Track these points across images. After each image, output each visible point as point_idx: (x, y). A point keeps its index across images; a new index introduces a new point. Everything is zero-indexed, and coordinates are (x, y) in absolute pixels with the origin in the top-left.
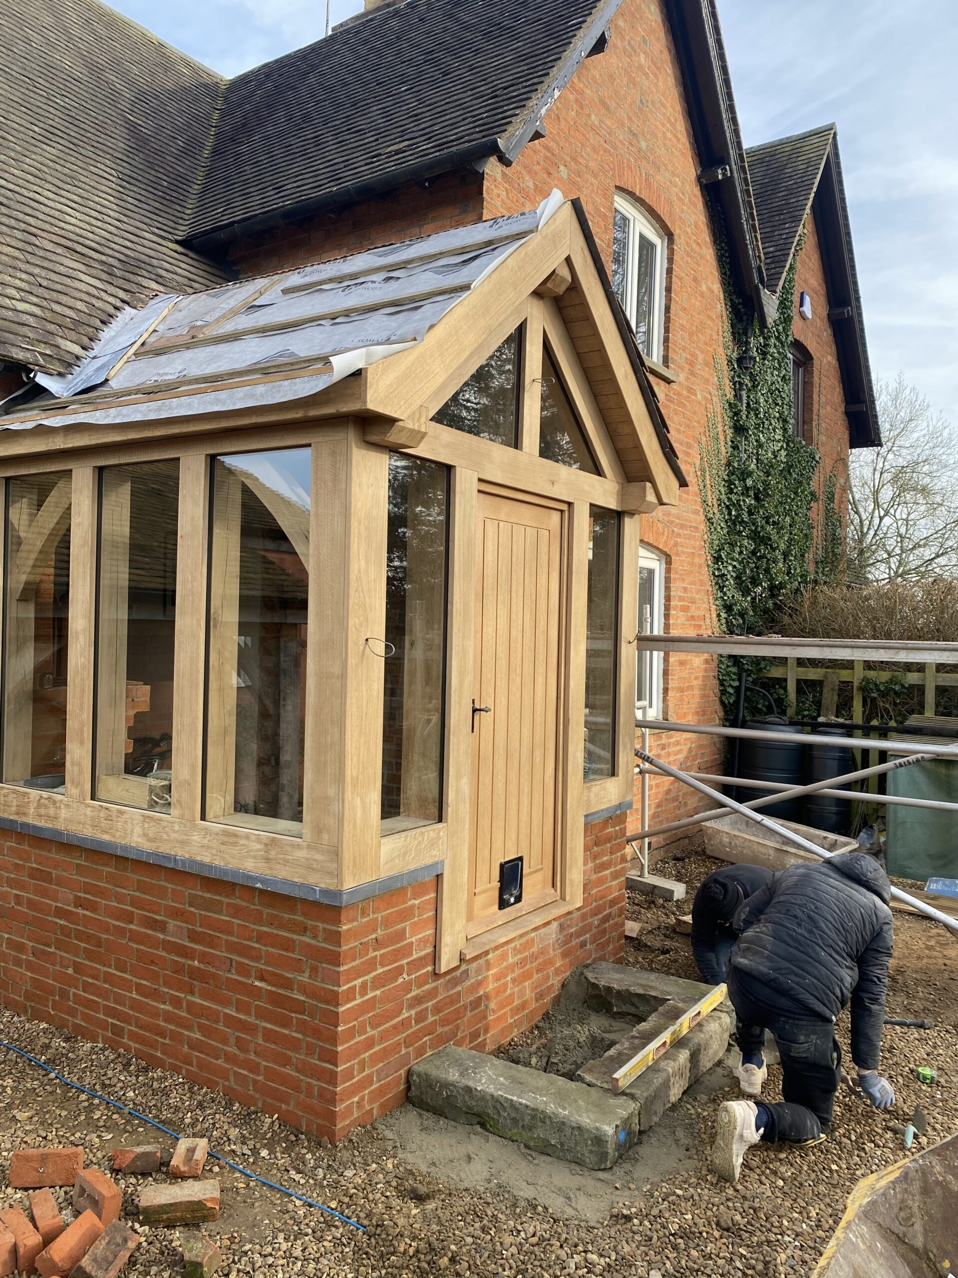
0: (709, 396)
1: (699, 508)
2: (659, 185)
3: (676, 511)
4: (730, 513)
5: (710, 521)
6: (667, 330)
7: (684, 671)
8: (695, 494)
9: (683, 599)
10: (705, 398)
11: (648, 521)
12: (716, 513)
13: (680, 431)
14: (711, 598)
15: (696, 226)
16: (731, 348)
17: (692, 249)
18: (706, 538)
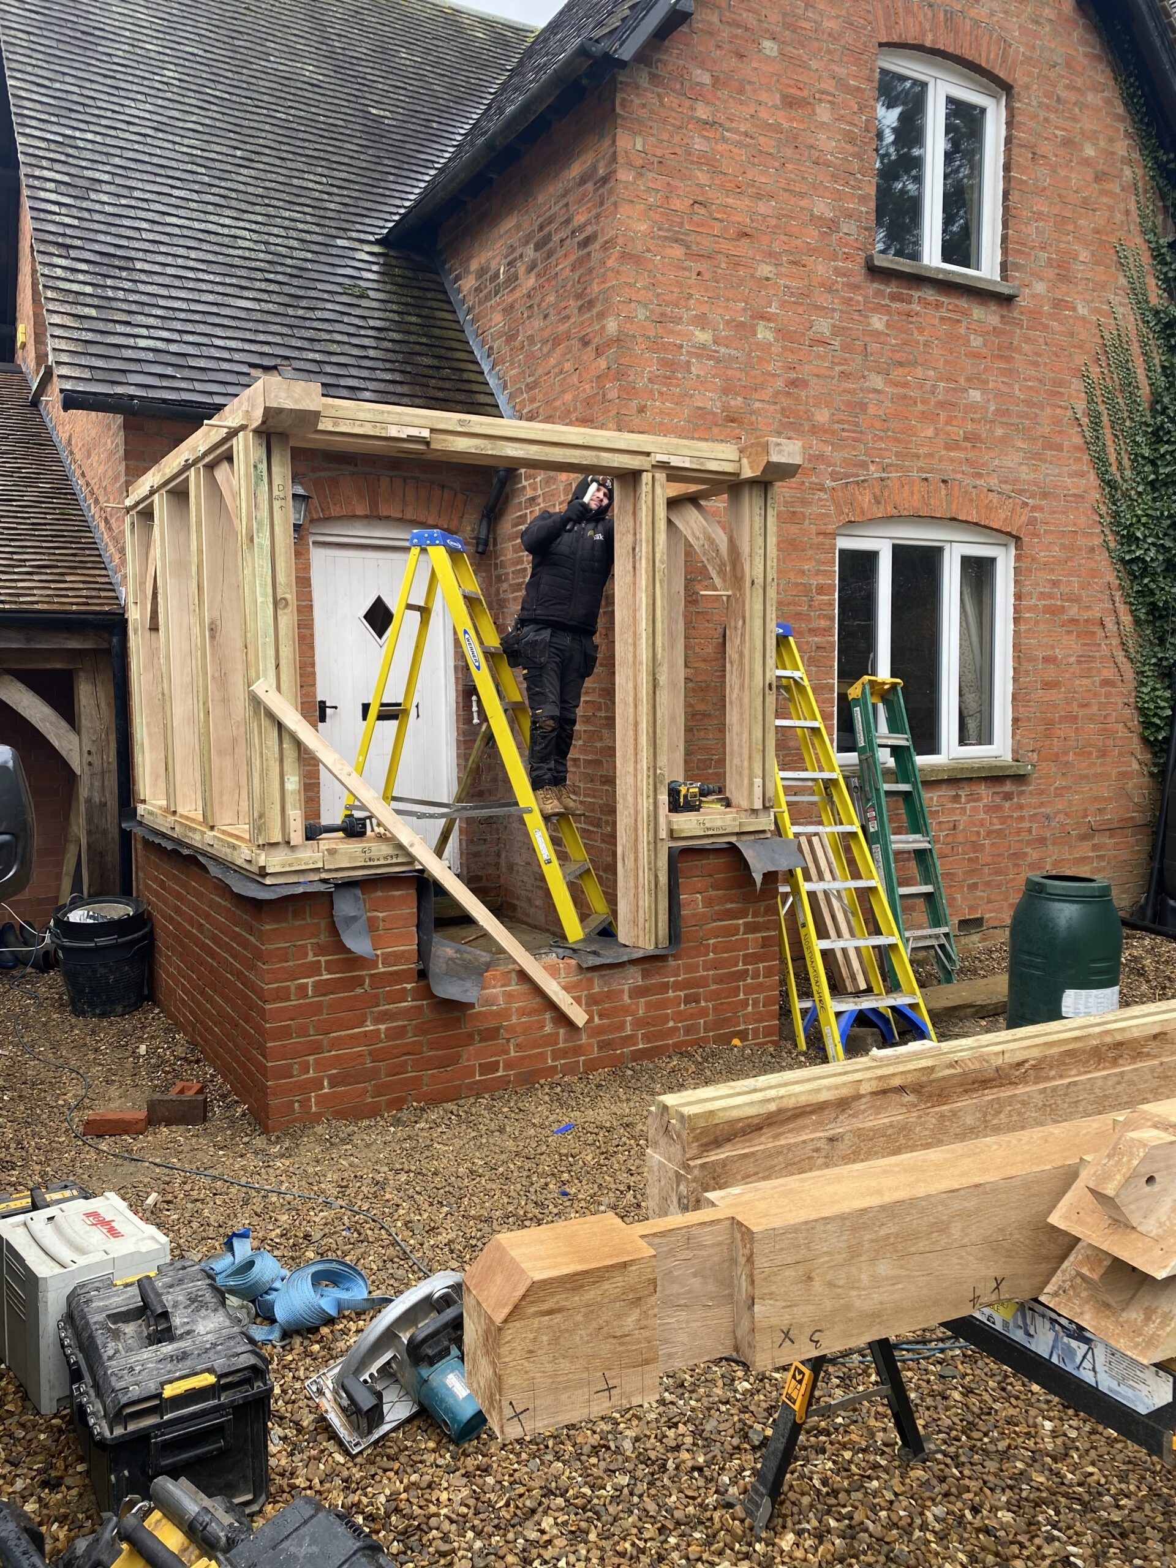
0: (1106, 308)
1: (1085, 468)
2: (976, 23)
3: (1032, 476)
4: (1156, 473)
5: (1111, 484)
6: (1005, 225)
7: (1054, 695)
8: (1077, 448)
9: (1050, 596)
10: (1098, 311)
11: (966, 492)
12: (1128, 473)
13: (1036, 364)
14: (1118, 595)
15: (1068, 65)
16: (1159, 230)
17: (1059, 100)
18: (1103, 510)
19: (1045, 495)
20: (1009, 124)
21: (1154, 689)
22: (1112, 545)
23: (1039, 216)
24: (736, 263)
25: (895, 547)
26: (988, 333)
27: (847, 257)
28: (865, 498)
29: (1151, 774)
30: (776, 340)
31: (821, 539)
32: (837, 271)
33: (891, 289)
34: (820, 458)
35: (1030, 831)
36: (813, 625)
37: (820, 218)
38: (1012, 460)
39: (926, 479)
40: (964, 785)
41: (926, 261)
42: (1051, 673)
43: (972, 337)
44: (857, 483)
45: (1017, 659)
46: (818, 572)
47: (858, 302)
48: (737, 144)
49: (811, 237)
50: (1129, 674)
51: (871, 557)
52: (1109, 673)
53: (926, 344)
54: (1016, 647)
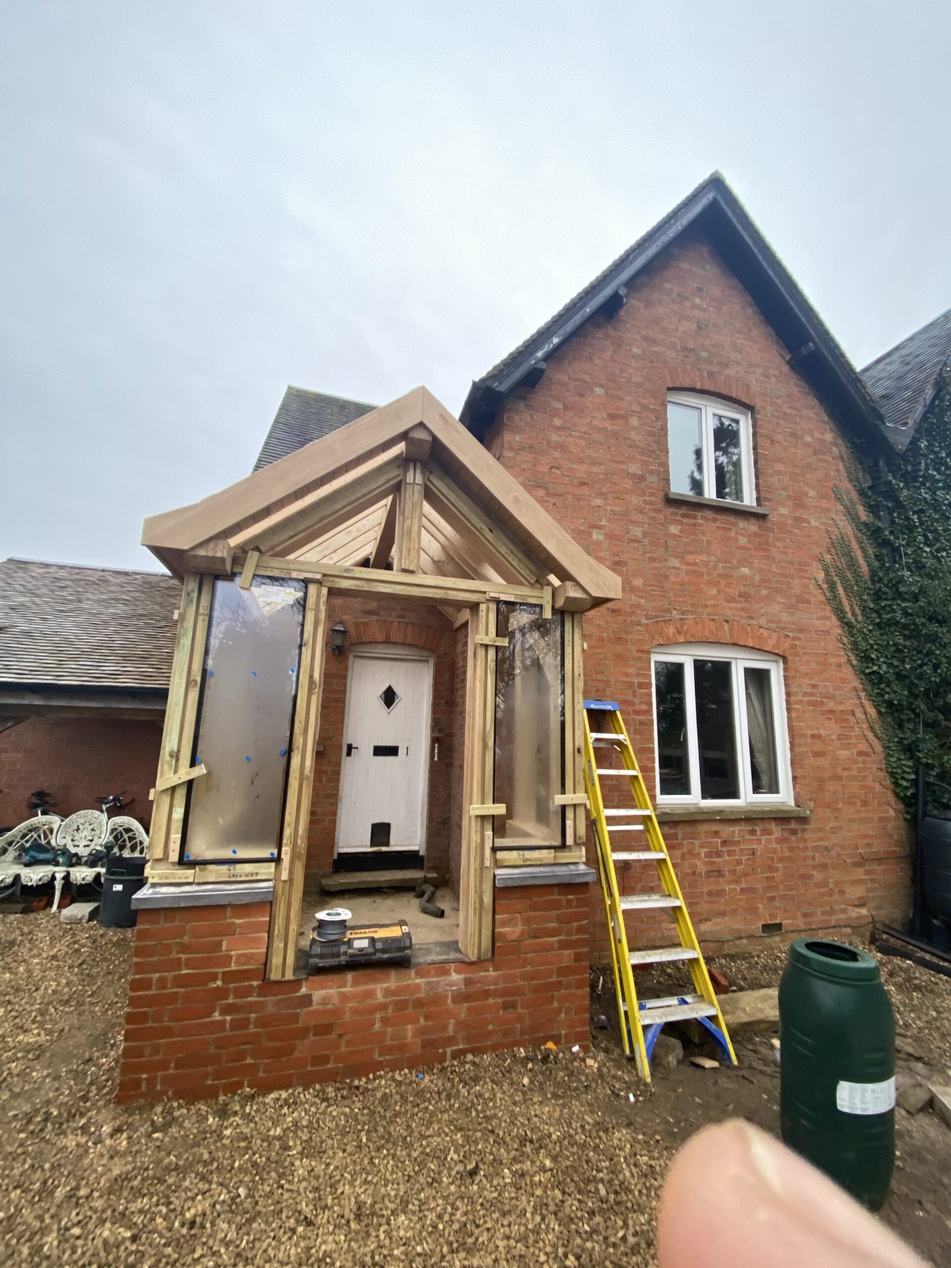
0: (831, 522)
1: (828, 615)
2: (728, 377)
3: (790, 619)
4: (880, 617)
5: (849, 625)
6: (757, 477)
7: (822, 762)
8: (821, 603)
9: (811, 694)
10: (825, 524)
11: (743, 628)
12: (860, 618)
13: (787, 553)
14: (863, 694)
15: (789, 396)
16: (861, 480)
17: (785, 413)
18: (845, 640)
19: (801, 631)
20: (754, 426)
21: (899, 759)
22: (855, 662)
23: (779, 473)
24: (579, 499)
25: (696, 661)
26: (750, 535)
27: (652, 495)
28: (671, 630)
29: (906, 820)
30: (605, 539)
31: (640, 654)
32: (645, 502)
33: (684, 510)
34: (638, 606)
35: (813, 858)
36: (637, 708)
37: (633, 474)
38: (775, 608)
39: (713, 620)
40: (759, 822)
41: (707, 495)
42: (819, 746)
43: (740, 538)
44: (664, 621)
45: (792, 736)
46: (638, 675)
47: (660, 519)
48: (579, 438)
49: (628, 484)
50: (878, 748)
51: (680, 667)
52: (864, 747)
53: (708, 542)
54: (790, 728)
